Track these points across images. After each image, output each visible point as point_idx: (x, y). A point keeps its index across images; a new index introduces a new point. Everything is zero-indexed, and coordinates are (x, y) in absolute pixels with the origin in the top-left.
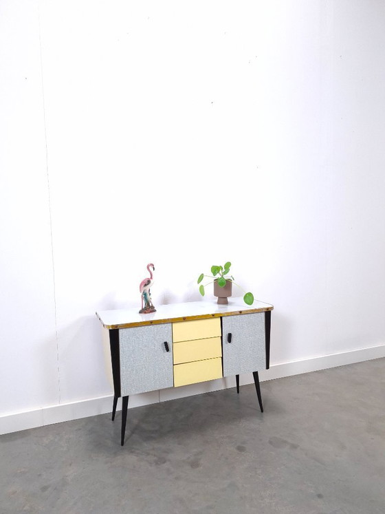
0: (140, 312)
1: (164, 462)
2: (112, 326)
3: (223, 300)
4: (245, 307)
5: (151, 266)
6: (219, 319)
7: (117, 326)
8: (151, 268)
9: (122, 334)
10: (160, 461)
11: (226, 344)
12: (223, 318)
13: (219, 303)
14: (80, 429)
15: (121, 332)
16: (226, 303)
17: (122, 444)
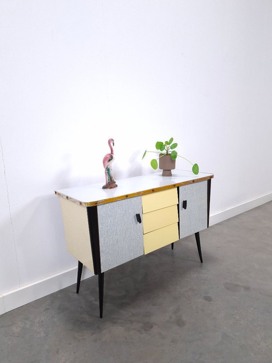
0: (104, 188)
1: (151, 327)
2: (91, 203)
3: (167, 172)
4: (195, 177)
5: (111, 142)
6: (177, 189)
7: (96, 203)
8: (112, 144)
9: (100, 210)
10: (148, 327)
11: (182, 210)
12: (180, 188)
13: (163, 175)
14: (48, 309)
15: (99, 208)
16: (170, 175)
17: (101, 316)
